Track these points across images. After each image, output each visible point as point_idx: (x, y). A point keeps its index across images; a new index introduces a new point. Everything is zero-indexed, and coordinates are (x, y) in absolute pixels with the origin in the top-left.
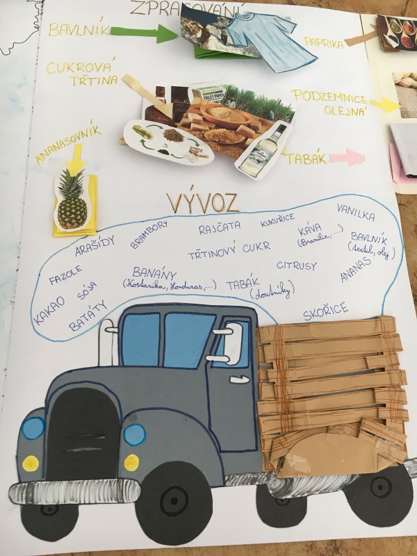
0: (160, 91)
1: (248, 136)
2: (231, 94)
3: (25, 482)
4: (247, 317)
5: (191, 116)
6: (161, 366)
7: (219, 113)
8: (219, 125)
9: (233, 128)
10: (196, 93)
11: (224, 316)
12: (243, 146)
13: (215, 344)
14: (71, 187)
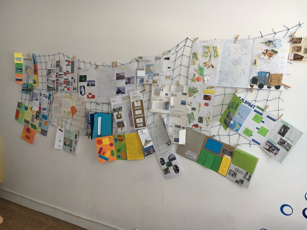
0: (265, 50)
1: (273, 55)
2: (272, 50)
3: (250, 84)
4: (269, 73)
5: (267, 53)
6: (261, 76)
7: (270, 52)
9: (271, 54)
10: (269, 50)
11: (267, 73)
13: (266, 75)
14: (255, 61)
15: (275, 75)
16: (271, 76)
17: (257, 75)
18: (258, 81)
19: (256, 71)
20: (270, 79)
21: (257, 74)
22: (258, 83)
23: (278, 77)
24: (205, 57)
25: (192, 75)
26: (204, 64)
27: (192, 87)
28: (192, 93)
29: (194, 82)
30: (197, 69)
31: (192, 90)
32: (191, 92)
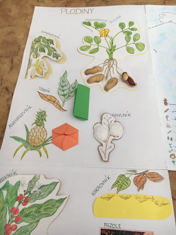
25: (30, 119)
26: (87, 73)
27: (27, 179)
29: (35, 153)
30: (54, 92)
31: (19, 199)
32: (14, 211)
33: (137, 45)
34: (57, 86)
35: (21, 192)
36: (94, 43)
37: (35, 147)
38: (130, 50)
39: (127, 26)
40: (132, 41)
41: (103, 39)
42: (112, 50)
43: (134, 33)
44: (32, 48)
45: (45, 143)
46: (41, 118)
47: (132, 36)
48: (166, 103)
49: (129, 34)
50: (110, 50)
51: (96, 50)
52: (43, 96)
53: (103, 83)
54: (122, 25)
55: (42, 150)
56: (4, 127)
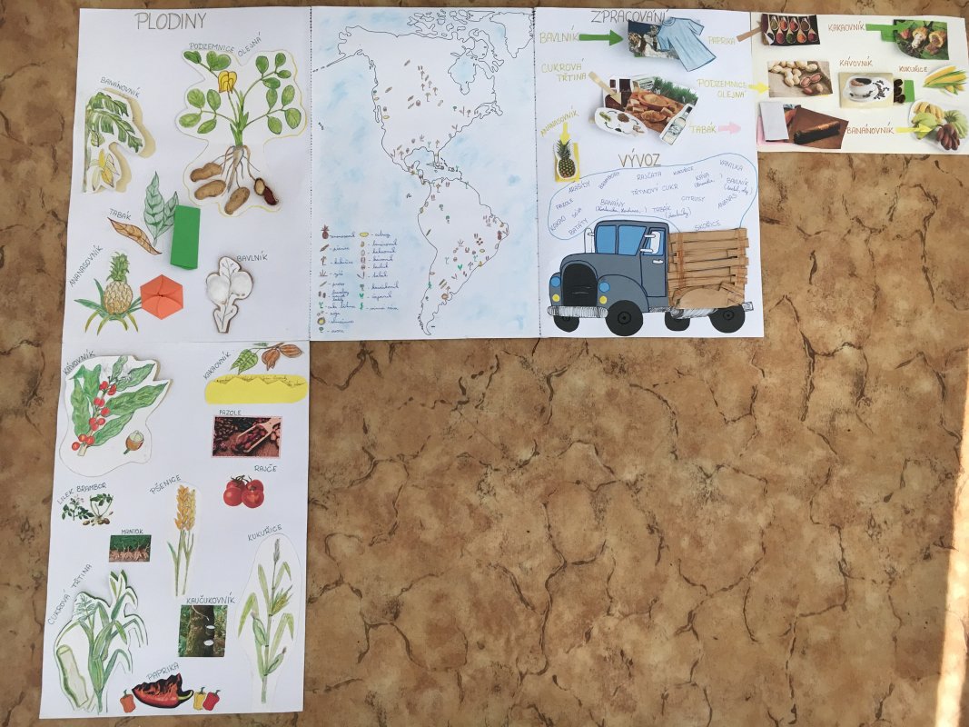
0: (613, 83)
1: (668, 115)
2: (658, 84)
3: (554, 306)
4: (663, 228)
5: (633, 102)
6: (617, 253)
7: (650, 98)
8: (650, 107)
9: (658, 109)
10: (635, 83)
11: (650, 227)
12: (665, 123)
13: (645, 242)
14: (564, 151)
15: (700, 237)
16: (675, 248)
17: (591, 248)
18: (603, 287)
19: (580, 217)
20: (672, 268)
21: (590, 240)
22: (603, 300)
23: (723, 255)
24: (194, 130)
25: (102, 269)
26: (195, 176)
27: (109, 362)
28: (105, 413)
29: (117, 324)
30: (138, 219)
31: (103, 387)
32: (99, 402)
33: (287, 113)
34: (142, 205)
35: (103, 378)
36: (207, 107)
37: (117, 316)
38: (274, 126)
39: (272, 67)
40: (279, 104)
41: (224, 96)
42: (240, 125)
43: (284, 83)
44: (88, 121)
45: (131, 309)
46: (120, 268)
47: (280, 91)
48: (325, 235)
49: (274, 85)
50: (238, 125)
51: (210, 126)
52: (119, 227)
53: (223, 198)
54: (261, 63)
55: (127, 319)
56: (62, 283)
